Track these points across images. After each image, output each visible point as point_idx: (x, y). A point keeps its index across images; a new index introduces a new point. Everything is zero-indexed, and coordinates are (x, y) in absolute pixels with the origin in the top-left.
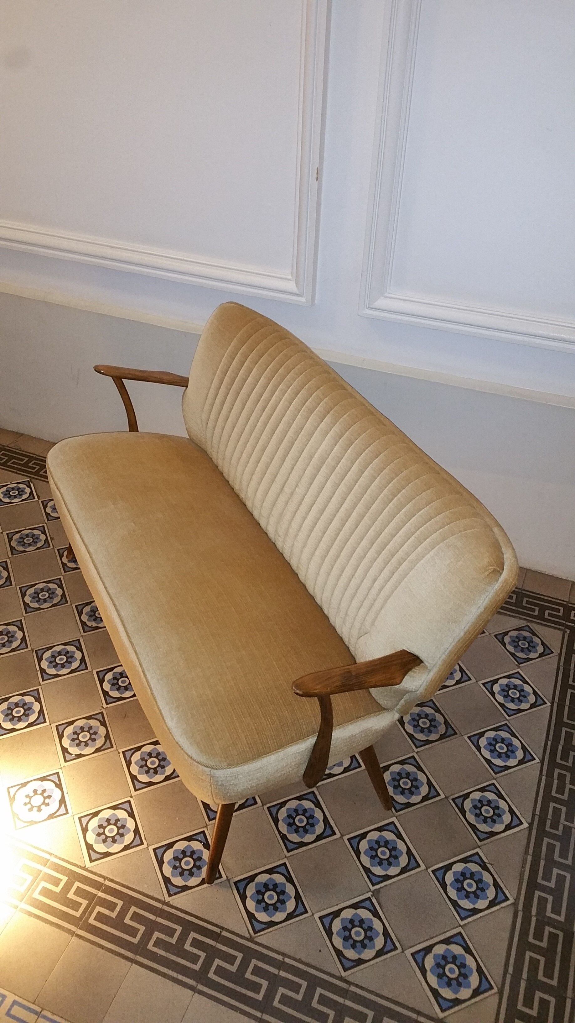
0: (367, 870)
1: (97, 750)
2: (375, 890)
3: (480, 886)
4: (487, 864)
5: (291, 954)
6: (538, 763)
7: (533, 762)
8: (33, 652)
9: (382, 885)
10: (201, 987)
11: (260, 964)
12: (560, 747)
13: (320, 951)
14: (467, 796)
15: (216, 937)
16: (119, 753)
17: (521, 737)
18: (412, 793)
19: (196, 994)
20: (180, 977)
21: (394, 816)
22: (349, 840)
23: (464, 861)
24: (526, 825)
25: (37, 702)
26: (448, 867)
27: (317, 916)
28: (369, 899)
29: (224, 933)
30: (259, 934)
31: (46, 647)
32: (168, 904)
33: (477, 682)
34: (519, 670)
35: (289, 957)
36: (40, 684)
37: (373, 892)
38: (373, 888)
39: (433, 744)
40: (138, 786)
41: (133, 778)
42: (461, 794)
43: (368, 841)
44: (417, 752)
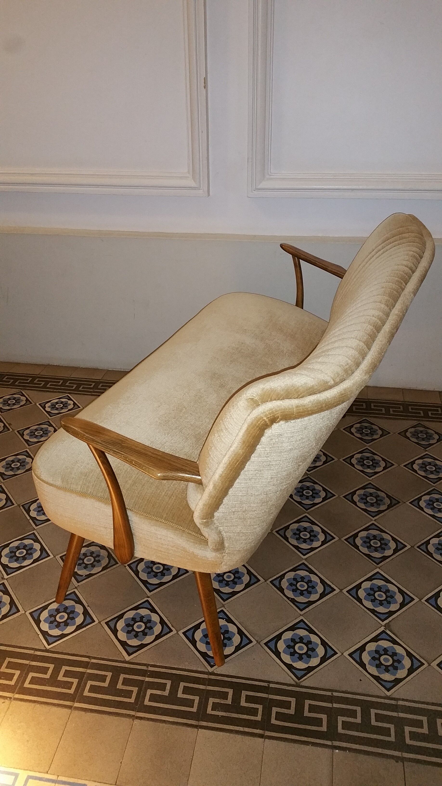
0: (373, 611)
1: (104, 569)
2: (386, 624)
5: (338, 689)
8: (20, 507)
9: (390, 619)
10: (268, 733)
11: (315, 703)
13: (361, 680)
14: (428, 542)
15: (267, 690)
16: (125, 566)
18: (384, 549)
19: (267, 740)
20: (247, 730)
21: (377, 568)
22: (348, 592)
25: (36, 542)
27: (346, 654)
28: (383, 632)
29: (272, 685)
30: (302, 680)
31: (31, 501)
32: (213, 674)
33: (399, 465)
34: (427, 453)
35: (336, 691)
36: (34, 529)
37: (385, 626)
38: (383, 623)
39: (385, 512)
40: (151, 588)
41: (145, 583)
42: (423, 542)
43: (364, 589)
44: (375, 520)
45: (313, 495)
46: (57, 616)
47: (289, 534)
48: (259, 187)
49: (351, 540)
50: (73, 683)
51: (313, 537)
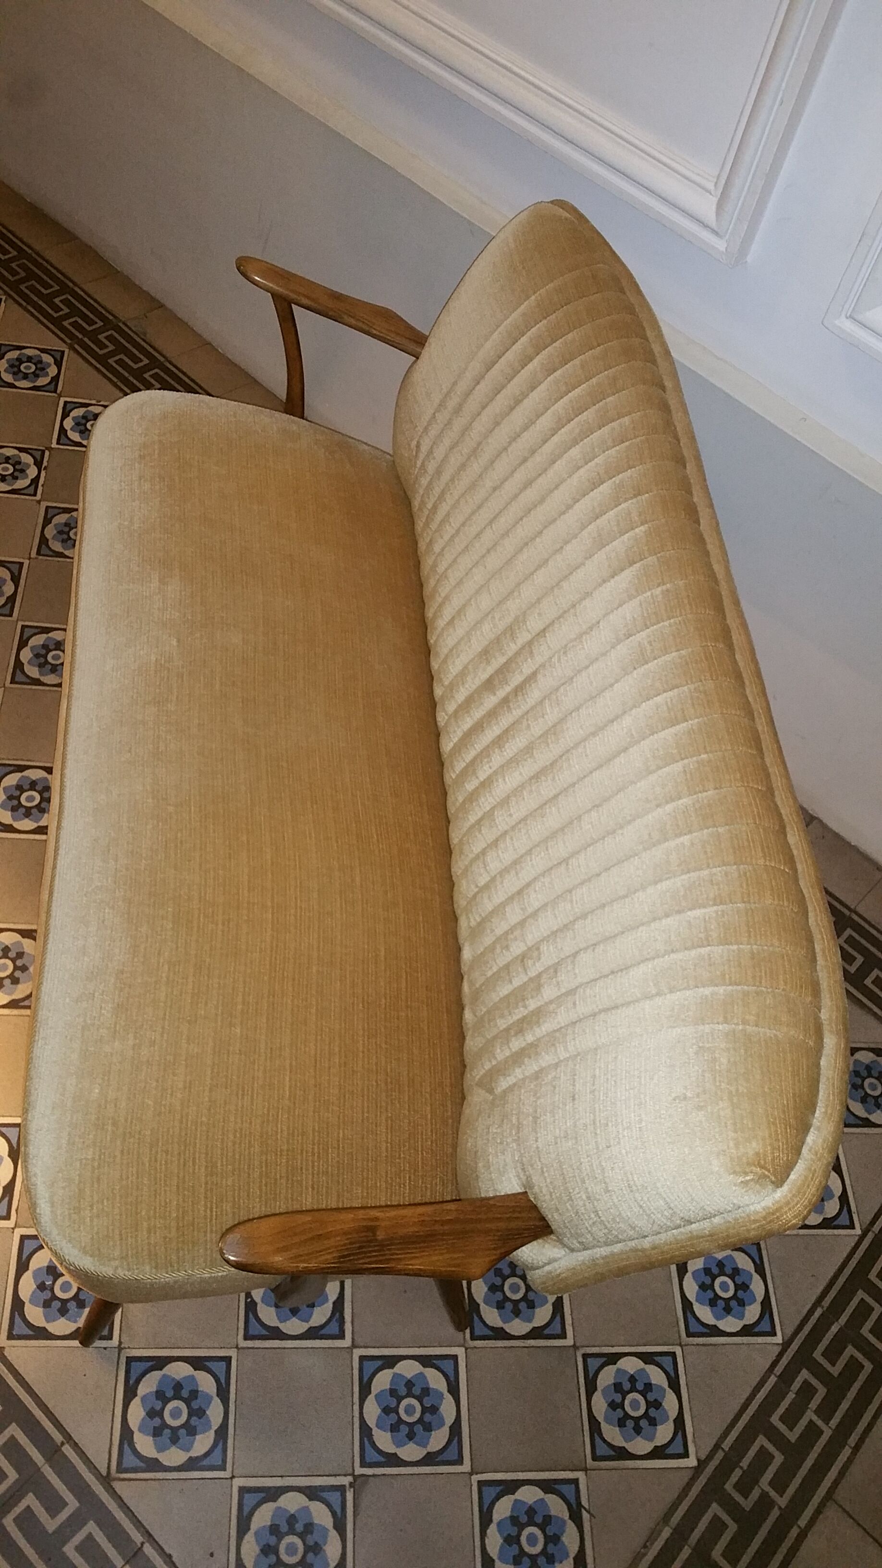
0: (366, 1430)
2: (363, 1475)
3: (551, 1548)
4: (583, 1510)
5: (162, 1542)
6: (778, 1344)
7: (769, 1339)
9: (380, 1471)
11: (100, 1538)
12: (834, 1329)
13: (212, 1555)
14: (613, 1359)
17: (772, 1278)
18: (517, 1313)
21: (463, 1346)
22: (362, 1358)
23: (547, 1486)
24: (692, 1462)
26: (511, 1487)
27: (238, 1483)
28: (341, 1489)
29: (67, 1450)
30: (123, 1475)
35: (154, 1543)
37: (357, 1478)
38: (359, 1471)
42: (606, 1350)
43: (394, 1374)
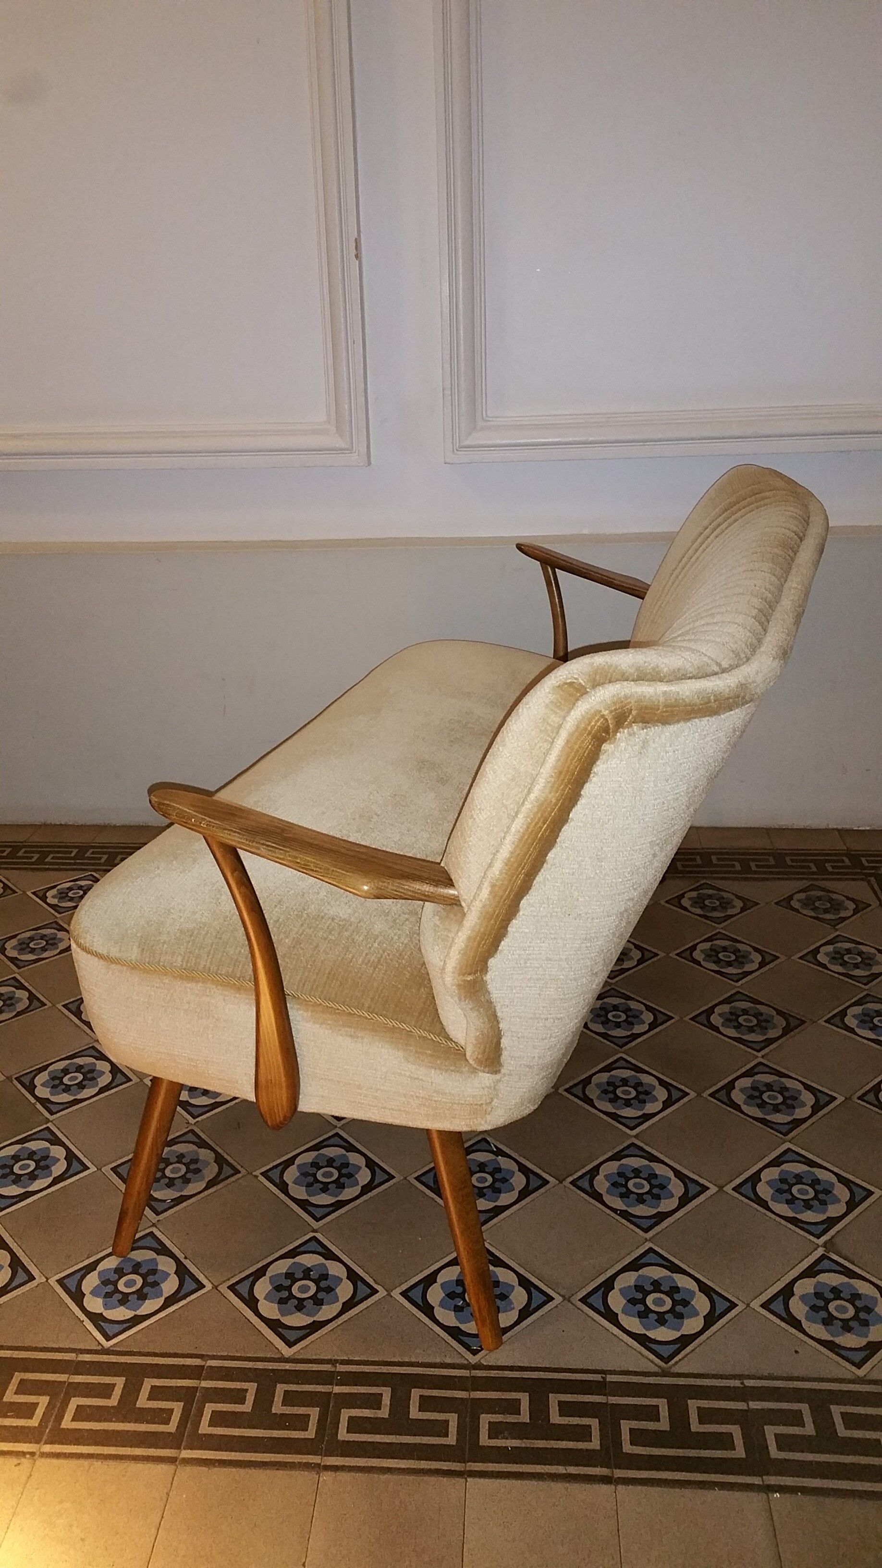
0: (794, 1221)
1: (211, 1184)
2: (826, 1242)
5: (753, 1372)
8: (12, 1081)
9: (832, 1232)
10: (619, 1473)
11: (709, 1404)
13: (796, 1352)
15: (601, 1387)
16: (256, 1177)
18: (791, 1107)
19: (620, 1487)
20: (572, 1470)
21: (786, 1141)
22: (735, 1190)
25: (54, 1145)
27: (756, 1304)
28: (823, 1257)
29: (610, 1378)
30: (673, 1362)
32: (478, 1367)
33: (789, 958)
34: (838, 933)
35: (749, 1377)
36: (48, 1121)
37: (825, 1245)
38: (820, 1241)
40: (318, 1213)
41: (303, 1204)
42: (867, 1088)
43: (767, 1182)
44: (763, 1057)
45: (629, 1019)
46: (120, 1282)
47: (592, 1092)
48: (466, 443)
49: (722, 1095)
50: (172, 1410)
51: (643, 1095)
